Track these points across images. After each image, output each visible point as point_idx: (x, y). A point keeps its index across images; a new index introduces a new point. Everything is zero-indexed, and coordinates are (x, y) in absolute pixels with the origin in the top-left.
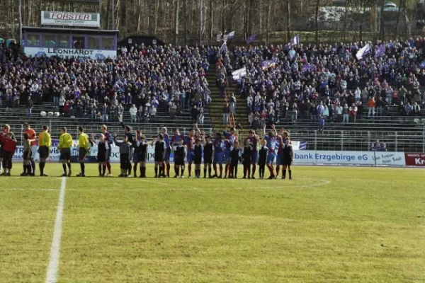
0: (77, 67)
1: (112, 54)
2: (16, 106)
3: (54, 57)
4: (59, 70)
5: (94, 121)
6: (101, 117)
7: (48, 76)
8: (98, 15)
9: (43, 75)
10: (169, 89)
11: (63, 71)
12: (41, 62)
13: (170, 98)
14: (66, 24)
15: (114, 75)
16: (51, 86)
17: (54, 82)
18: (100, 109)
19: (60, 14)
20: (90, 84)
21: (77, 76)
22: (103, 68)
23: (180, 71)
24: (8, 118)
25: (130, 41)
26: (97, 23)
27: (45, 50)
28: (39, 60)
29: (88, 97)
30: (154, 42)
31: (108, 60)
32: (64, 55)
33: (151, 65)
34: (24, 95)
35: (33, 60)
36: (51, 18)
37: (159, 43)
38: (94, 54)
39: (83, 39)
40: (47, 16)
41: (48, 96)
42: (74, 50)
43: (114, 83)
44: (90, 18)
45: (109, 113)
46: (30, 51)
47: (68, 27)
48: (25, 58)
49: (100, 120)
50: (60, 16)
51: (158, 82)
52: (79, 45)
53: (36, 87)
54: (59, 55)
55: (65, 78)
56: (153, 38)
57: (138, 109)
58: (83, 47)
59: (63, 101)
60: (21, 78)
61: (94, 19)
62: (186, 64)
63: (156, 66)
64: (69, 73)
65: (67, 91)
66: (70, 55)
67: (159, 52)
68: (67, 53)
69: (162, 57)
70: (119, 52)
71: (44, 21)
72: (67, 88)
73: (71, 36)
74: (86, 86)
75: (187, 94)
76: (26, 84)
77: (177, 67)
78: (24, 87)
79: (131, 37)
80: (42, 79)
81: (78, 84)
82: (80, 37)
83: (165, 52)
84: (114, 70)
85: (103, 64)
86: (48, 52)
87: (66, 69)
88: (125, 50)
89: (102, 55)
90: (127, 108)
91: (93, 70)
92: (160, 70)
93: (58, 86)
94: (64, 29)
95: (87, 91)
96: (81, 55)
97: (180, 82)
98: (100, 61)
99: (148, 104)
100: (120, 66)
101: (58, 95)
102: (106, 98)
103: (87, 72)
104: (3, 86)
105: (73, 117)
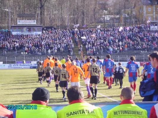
0: (29, 38)
1: (40, 33)
2: (11, 51)
3: (22, 35)
4: (24, 39)
5: (37, 55)
6: (39, 54)
7: (21, 41)
8: (36, 21)
10: (60, 44)
11: (25, 39)
13: (60, 47)
16: (22, 44)
17: (23, 43)
18: (38, 51)
19: (23, 21)
21: (30, 40)
22: (38, 38)
23: (63, 38)
24: (9, 55)
25: (45, 29)
26: (35, 23)
27: (19, 33)
28: (17, 36)
29: (34, 47)
30: (53, 28)
31: (39, 35)
32: (25, 34)
34: (14, 48)
35: (15, 36)
36: (21, 22)
37: (55, 29)
38: (34, 33)
39: (31, 28)
40: (19, 22)
41: (21, 47)
42: (28, 32)
44: (33, 22)
45: (41, 52)
46: (14, 33)
47: (26, 25)
48: (13, 36)
49: (38, 55)
50: (23, 22)
51: (56, 41)
53: (17, 44)
55: (26, 41)
56: (53, 27)
57: (51, 50)
58: (31, 31)
59: (26, 49)
60: (12, 42)
61: (34, 22)
62: (65, 35)
63: (55, 36)
65: (27, 46)
66: (27, 34)
67: (55, 32)
69: (56, 34)
70: (42, 32)
71: (18, 23)
72: (27, 44)
73: (27, 28)
74: (33, 43)
75: (66, 45)
76: (14, 44)
79: (45, 27)
80: (19, 42)
81: (30, 43)
83: (57, 32)
84: (41, 38)
85: (38, 36)
87: (26, 38)
88: (44, 31)
89: (37, 33)
90: (47, 50)
91: (35, 39)
92: (57, 38)
95: (34, 45)
96: (30, 34)
99: (54, 49)
100: (43, 37)
101: (24, 47)
102: (40, 47)
103: (33, 39)
104: (7, 45)
105: (30, 54)
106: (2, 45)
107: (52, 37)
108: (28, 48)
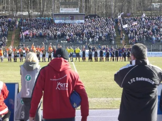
0: (72, 26)
1: (83, 21)
2: (53, 40)
3: (64, 23)
4: (66, 27)
5: (78, 43)
6: (80, 42)
7: (62, 29)
8: (78, 9)
9: (61, 29)
10: (102, 32)
11: (67, 27)
12: (60, 25)
13: (102, 35)
14: (68, 12)
15: (84, 28)
16: (63, 32)
17: (64, 31)
18: (79, 39)
19: (66, 9)
20: (76, 32)
21: (72, 29)
22: (80, 26)
23: (105, 26)
25: (89, 17)
27: (61, 21)
28: (59, 24)
29: (76, 36)
30: (97, 17)
31: (81, 23)
32: (67, 22)
33: (96, 24)
34: (55, 36)
35: (58, 24)
36: (63, 10)
37: (98, 17)
38: (77, 21)
39: (73, 17)
41: (63, 36)
42: (71, 20)
43: (84, 31)
44: (76, 10)
45: (82, 41)
46: (57, 21)
47: (69, 13)
48: (55, 24)
49: (80, 43)
50: (66, 10)
51: (98, 30)
52: (72, 19)
53: (59, 33)
54: (66, 22)
55: (68, 30)
56: (96, 15)
57: (92, 39)
58: (73, 19)
59: (67, 37)
60: (54, 30)
61: (77, 10)
62: (108, 24)
63: (97, 25)
64: (69, 28)
65: (69, 34)
66: (69, 22)
67: (98, 20)
68: (68, 21)
69: (99, 22)
70: (85, 21)
71: (61, 12)
72: (69, 33)
73: (70, 16)
74: (75, 32)
75: (108, 34)
76: (56, 32)
77: (104, 25)
78: (55, 33)
79: (89, 15)
81: (72, 32)
82: (72, 16)
83: (100, 20)
84: (84, 27)
85: (80, 25)
86: (62, 21)
87: (68, 27)
88: (87, 20)
89: (79, 22)
90: (88, 39)
91: (77, 27)
92: (99, 26)
93: (66, 32)
94: (66, 14)
95: (75, 34)
96: (73, 22)
97: (106, 30)
98: (79, 24)
99: (95, 38)
100: (86, 25)
101: (66, 35)
102: (81, 36)
103: (75, 28)
104: (48, 33)
105: (71, 42)
106: (44, 34)
107: (95, 26)
108: (69, 36)
